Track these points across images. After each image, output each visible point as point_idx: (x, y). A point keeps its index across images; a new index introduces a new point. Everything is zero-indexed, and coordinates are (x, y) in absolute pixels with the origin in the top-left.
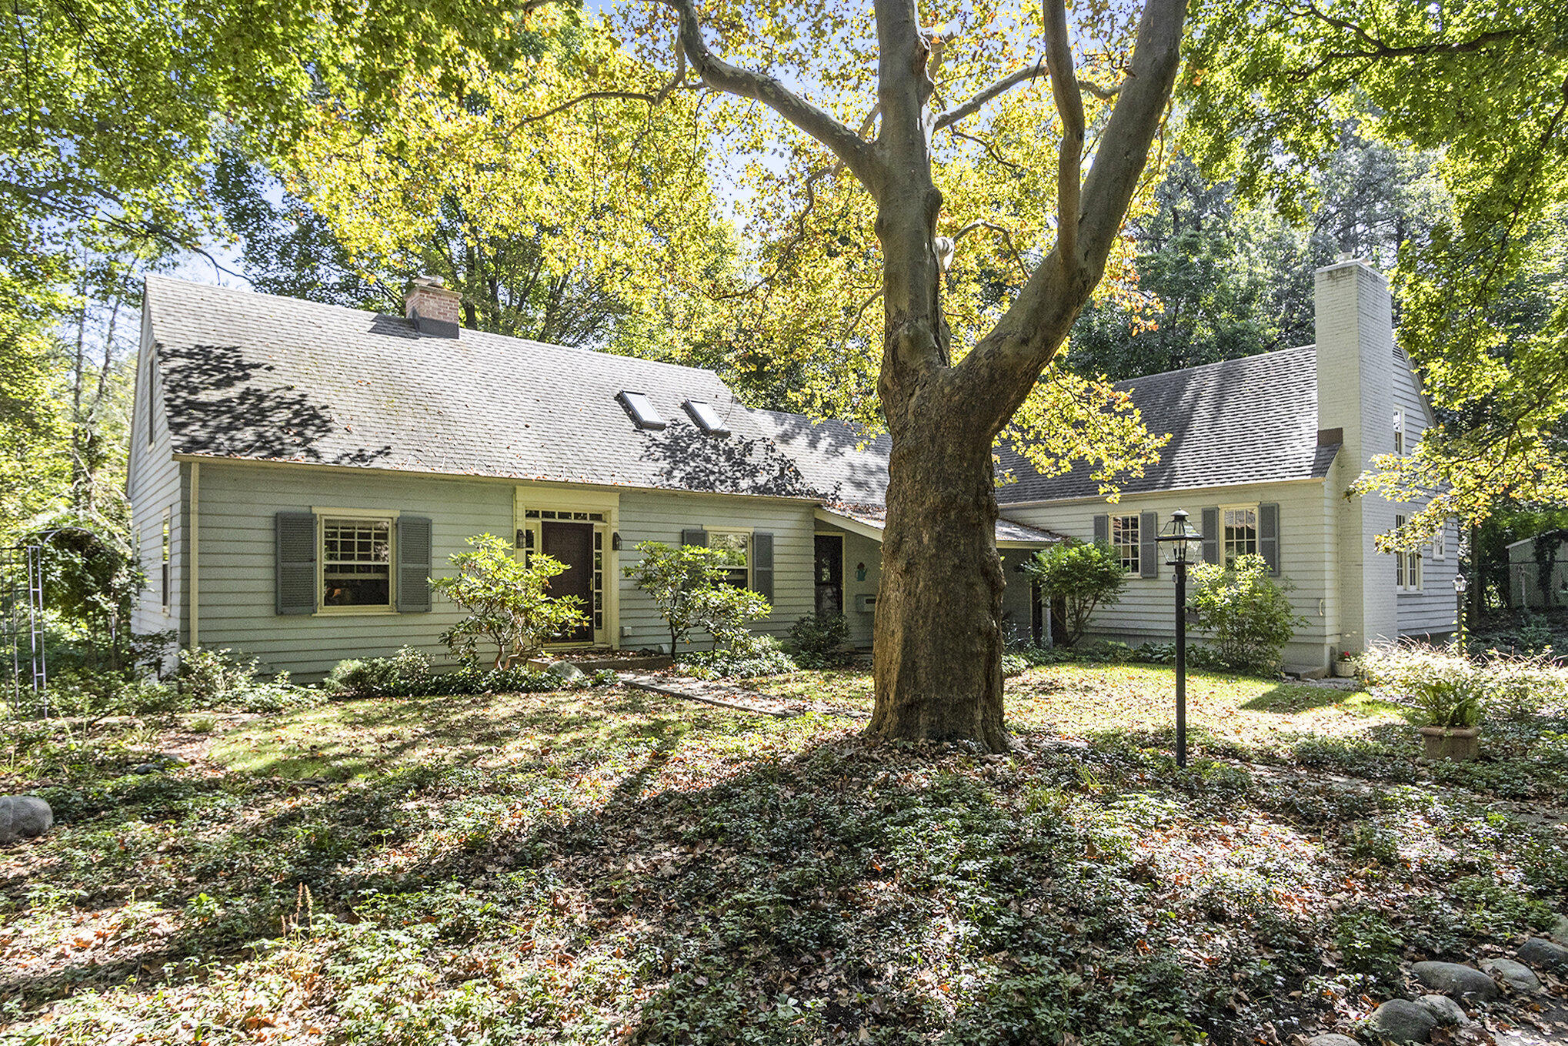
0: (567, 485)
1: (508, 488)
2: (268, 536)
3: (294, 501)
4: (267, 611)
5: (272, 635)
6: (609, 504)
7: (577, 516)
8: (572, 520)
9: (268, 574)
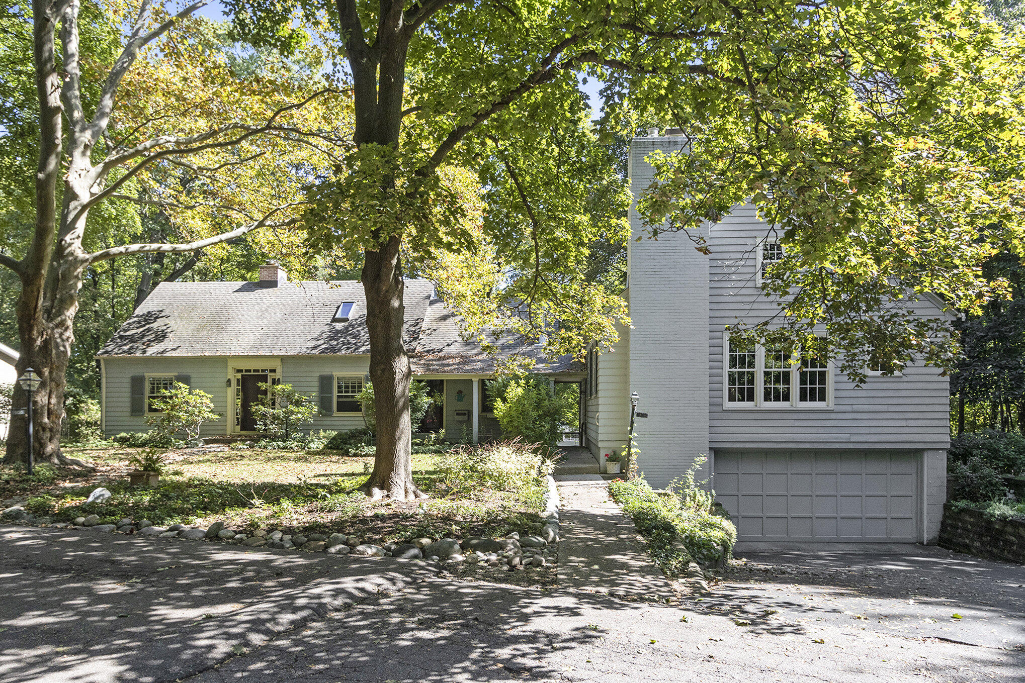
0: (248, 357)
1: (223, 360)
2: (128, 385)
3: (137, 371)
4: (128, 414)
5: (129, 423)
6: (277, 365)
7: (254, 371)
8: (252, 373)
9: (129, 400)
